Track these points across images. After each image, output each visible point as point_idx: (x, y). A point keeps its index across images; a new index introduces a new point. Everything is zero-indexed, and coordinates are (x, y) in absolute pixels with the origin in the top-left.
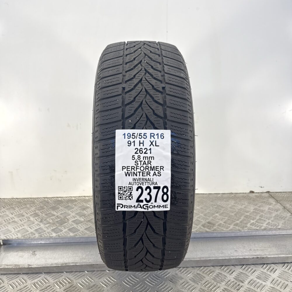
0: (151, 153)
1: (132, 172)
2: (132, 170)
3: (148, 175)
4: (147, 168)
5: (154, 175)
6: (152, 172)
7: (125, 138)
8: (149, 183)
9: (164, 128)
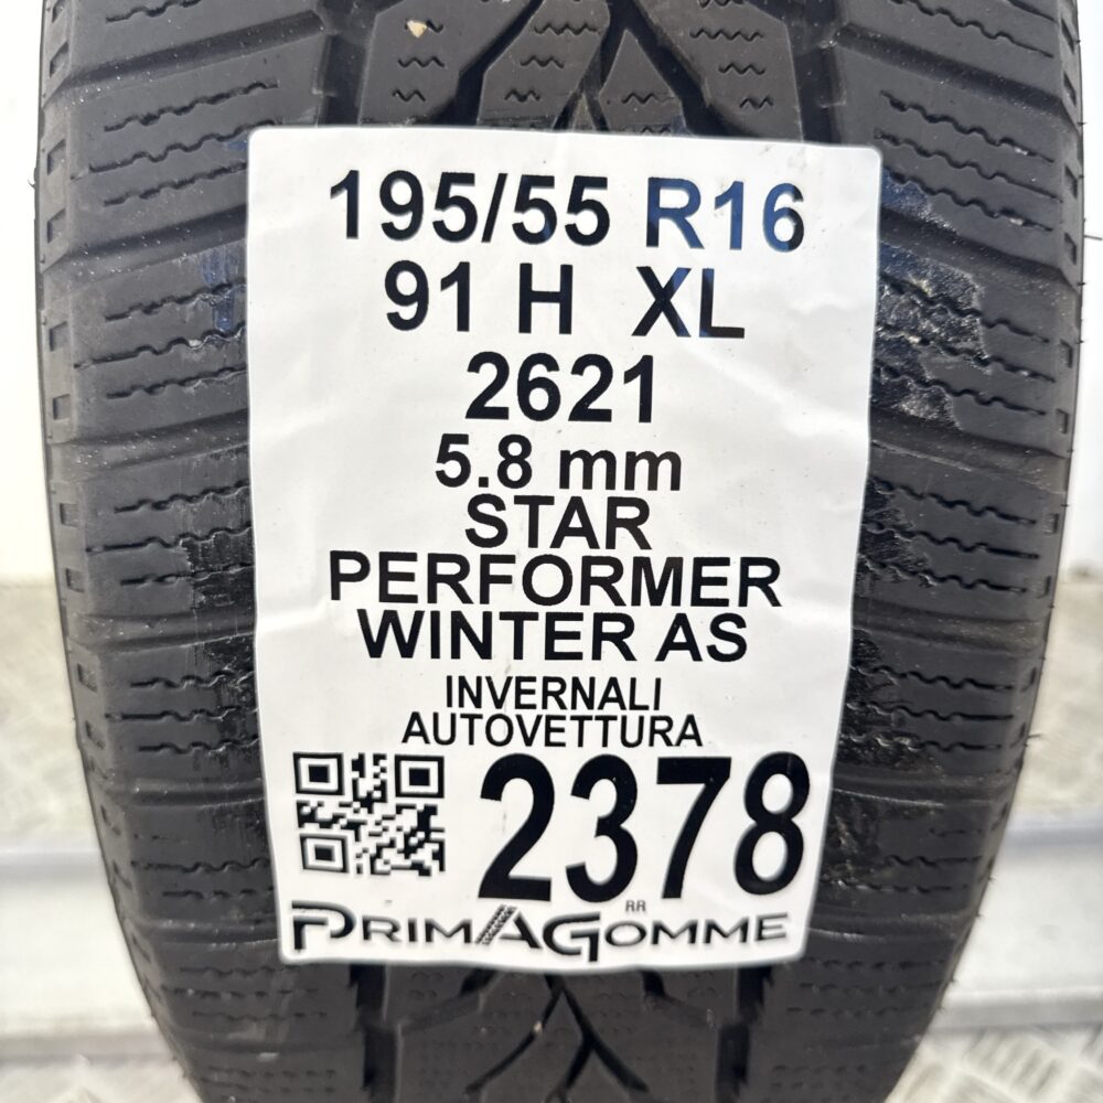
0: (645, 415)
1: (435, 616)
2: (432, 598)
3: (608, 647)
4: (599, 571)
5: (669, 645)
6: (652, 623)
7: (352, 231)
8: (614, 727)
9: (806, 127)
